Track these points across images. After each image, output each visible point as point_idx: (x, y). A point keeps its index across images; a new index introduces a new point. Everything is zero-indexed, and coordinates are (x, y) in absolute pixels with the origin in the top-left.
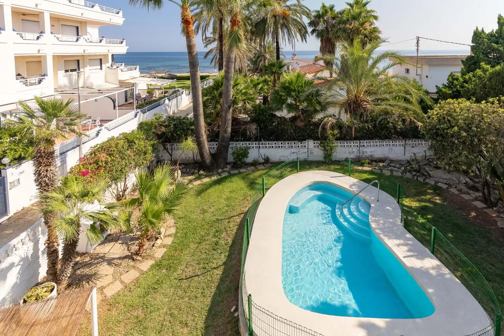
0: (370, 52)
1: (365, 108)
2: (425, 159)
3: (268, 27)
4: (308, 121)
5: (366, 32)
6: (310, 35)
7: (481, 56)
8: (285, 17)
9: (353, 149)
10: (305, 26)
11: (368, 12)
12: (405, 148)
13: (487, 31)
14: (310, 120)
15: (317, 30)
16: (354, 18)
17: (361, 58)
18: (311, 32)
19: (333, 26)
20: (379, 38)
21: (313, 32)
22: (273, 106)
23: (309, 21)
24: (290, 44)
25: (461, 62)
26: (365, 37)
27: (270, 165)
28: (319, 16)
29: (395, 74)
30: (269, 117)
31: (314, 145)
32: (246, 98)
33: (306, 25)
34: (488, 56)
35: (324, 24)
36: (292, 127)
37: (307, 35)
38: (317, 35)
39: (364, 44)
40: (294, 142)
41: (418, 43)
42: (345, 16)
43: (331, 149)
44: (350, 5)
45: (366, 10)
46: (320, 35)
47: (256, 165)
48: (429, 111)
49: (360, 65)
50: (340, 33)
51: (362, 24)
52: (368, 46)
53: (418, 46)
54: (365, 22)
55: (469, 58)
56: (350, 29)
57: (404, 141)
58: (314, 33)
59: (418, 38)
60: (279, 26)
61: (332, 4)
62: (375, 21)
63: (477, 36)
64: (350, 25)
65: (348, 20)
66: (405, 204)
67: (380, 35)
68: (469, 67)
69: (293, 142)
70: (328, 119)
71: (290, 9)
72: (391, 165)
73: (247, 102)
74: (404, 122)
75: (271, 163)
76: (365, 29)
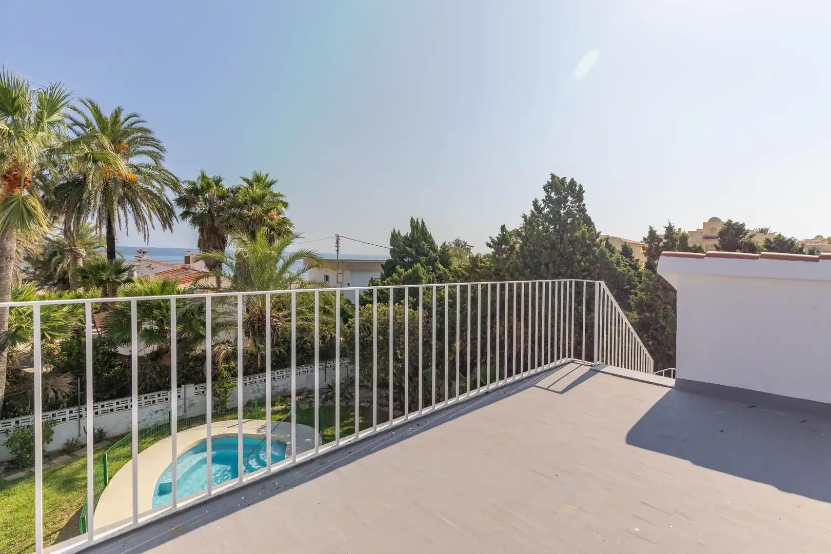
0: (280, 250)
1: (275, 326)
2: (348, 379)
3: (88, 197)
4: (185, 355)
5: (274, 223)
6: (180, 219)
7: (398, 260)
8: (127, 184)
9: (258, 386)
10: (171, 204)
11: (275, 195)
12: (325, 372)
13: (403, 234)
14: (188, 355)
15: (194, 213)
16: (256, 201)
17: (268, 258)
18: (181, 215)
19: (221, 209)
20: (290, 232)
21: (184, 215)
22: (113, 338)
23: (178, 197)
24: (140, 231)
25: (381, 267)
26: (271, 231)
27: (106, 443)
28: (195, 191)
29: (312, 279)
30: (103, 358)
31: (196, 391)
32: (49, 326)
33: (172, 202)
34: (404, 261)
35: (206, 204)
36: (154, 368)
37: (174, 218)
38: (193, 220)
39: (271, 240)
40: (158, 392)
41: (337, 242)
42: (240, 197)
43: (226, 391)
44: (247, 181)
45: (272, 192)
46: (198, 220)
47: (73, 451)
48: (349, 319)
49: (267, 265)
50: (232, 221)
51: (267, 212)
52: (277, 243)
53: (338, 247)
54: (271, 209)
55: (389, 262)
56: (249, 216)
57: (324, 364)
58: (186, 217)
59: (338, 236)
60: (116, 198)
61: (218, 175)
62: (284, 209)
63: (395, 237)
64: (250, 210)
65: (246, 204)
66: (327, 434)
67: (292, 229)
68: (388, 272)
69: (156, 394)
70: (220, 348)
71: (139, 172)
72: (310, 396)
73: (49, 334)
74: (324, 340)
75: (107, 440)
76: (272, 219)
